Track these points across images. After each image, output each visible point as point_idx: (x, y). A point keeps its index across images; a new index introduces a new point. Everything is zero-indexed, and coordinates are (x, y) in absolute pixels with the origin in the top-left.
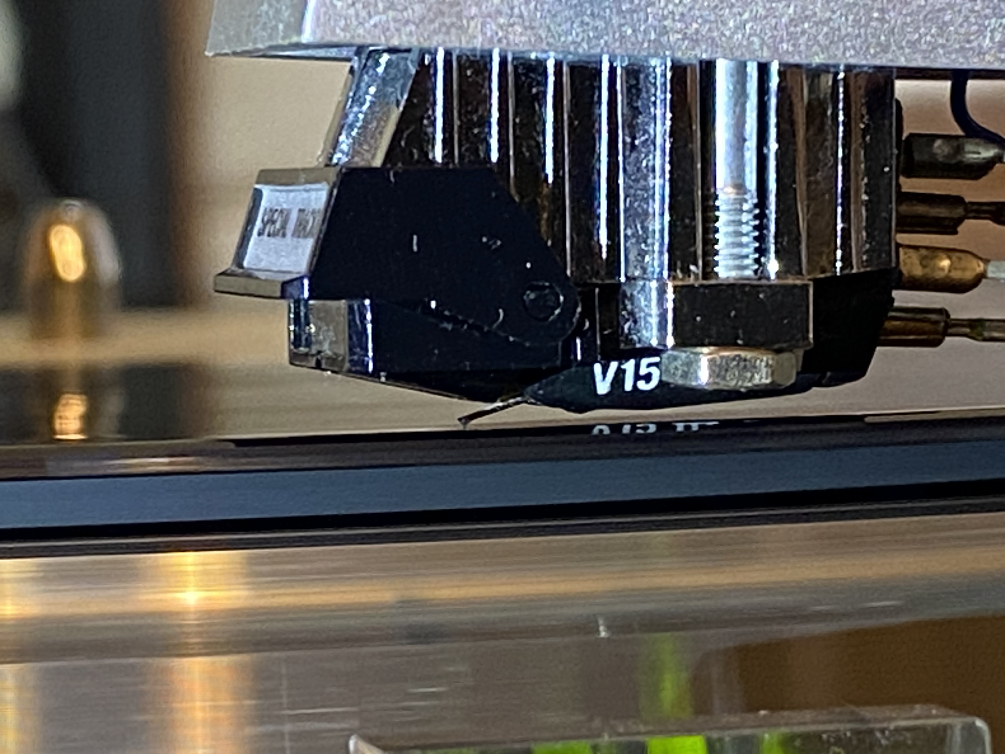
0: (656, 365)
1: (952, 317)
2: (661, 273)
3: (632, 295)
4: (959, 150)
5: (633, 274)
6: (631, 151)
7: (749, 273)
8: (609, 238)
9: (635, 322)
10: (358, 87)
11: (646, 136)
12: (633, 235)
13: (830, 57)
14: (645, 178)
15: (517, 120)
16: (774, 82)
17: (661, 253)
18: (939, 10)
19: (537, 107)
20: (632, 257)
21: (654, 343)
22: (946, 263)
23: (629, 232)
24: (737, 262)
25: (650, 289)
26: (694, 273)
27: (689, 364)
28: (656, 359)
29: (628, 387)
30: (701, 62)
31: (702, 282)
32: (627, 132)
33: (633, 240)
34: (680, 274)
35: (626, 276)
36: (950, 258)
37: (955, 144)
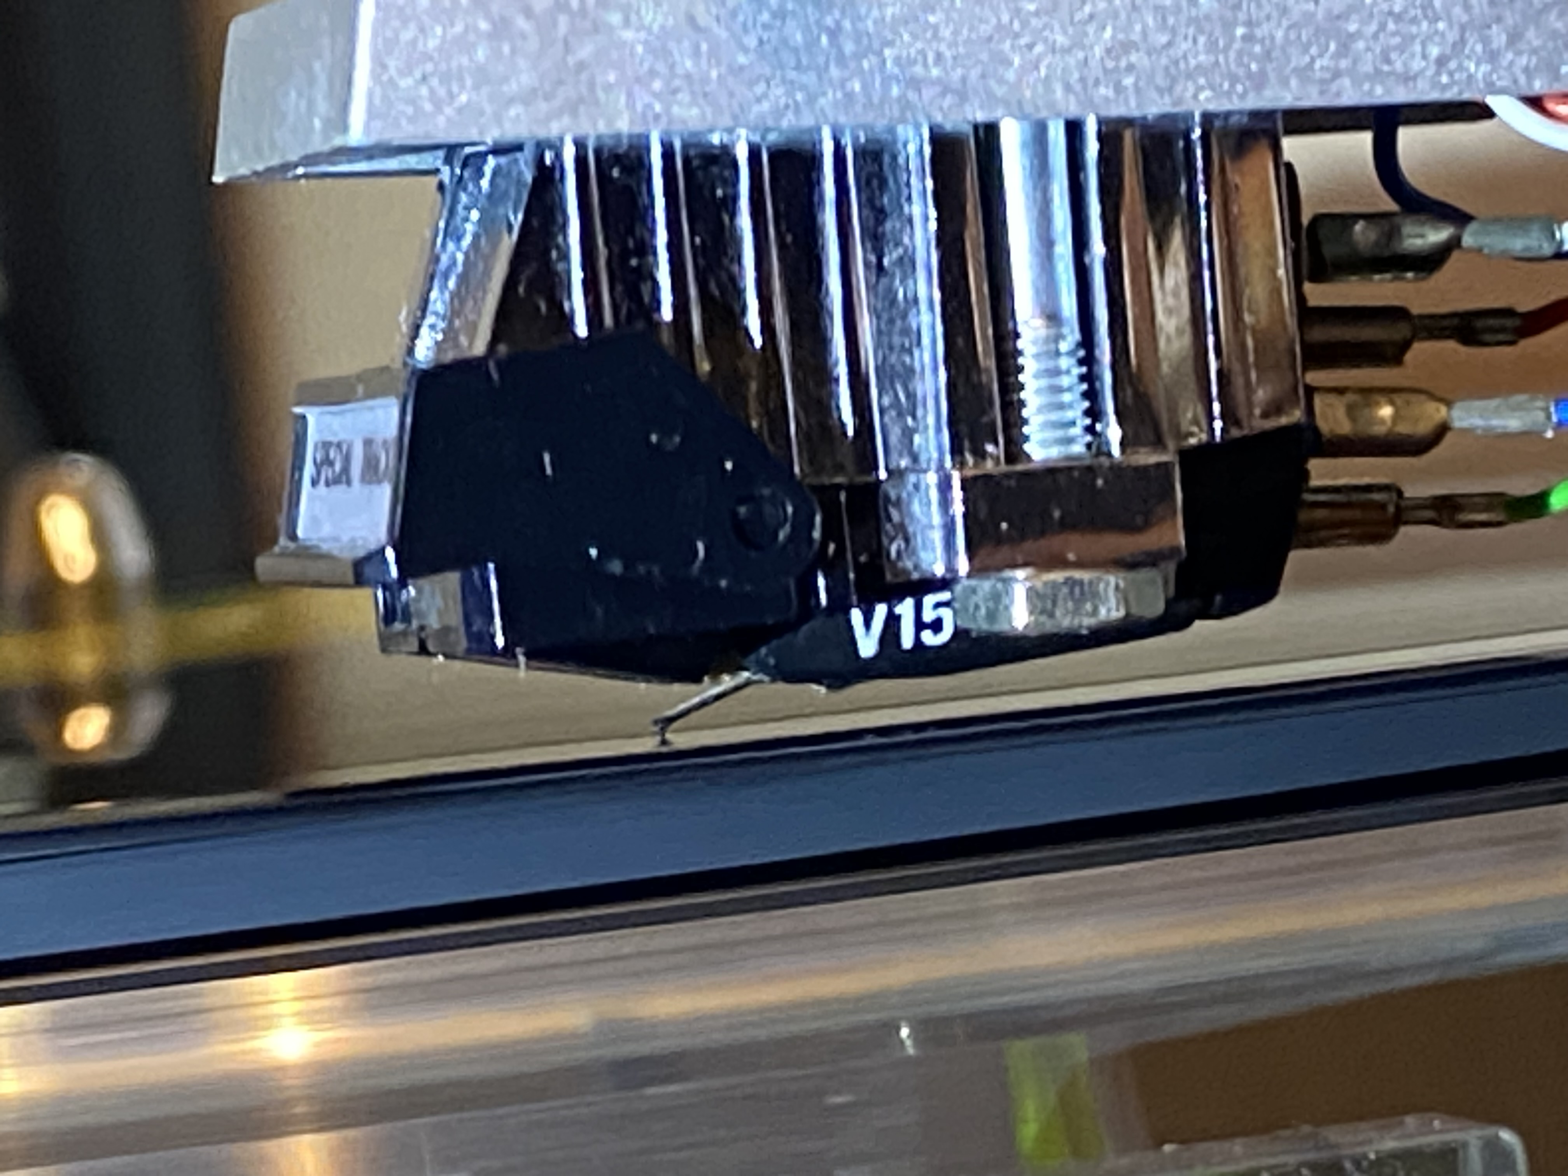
0: (947, 604)
1: (1407, 494)
2: (941, 461)
3: (899, 499)
4: (1393, 234)
5: (898, 466)
6: (878, 276)
7: (1078, 448)
8: (855, 413)
9: (907, 540)
10: (452, 212)
11: (900, 250)
12: (891, 406)
13: (1175, 104)
14: (904, 316)
15: (698, 240)
16: (1092, 149)
17: (938, 430)
18: (1338, 17)
19: (726, 219)
20: (893, 439)
21: (939, 570)
22: (1386, 411)
23: (886, 401)
24: (1059, 433)
25: (928, 487)
26: (991, 455)
27: (996, 597)
28: (945, 596)
29: (907, 642)
30: (976, 127)
31: (1003, 468)
32: (869, 246)
33: (893, 413)
34: (970, 459)
35: (887, 469)
36: (1392, 403)
37: (1385, 224)
